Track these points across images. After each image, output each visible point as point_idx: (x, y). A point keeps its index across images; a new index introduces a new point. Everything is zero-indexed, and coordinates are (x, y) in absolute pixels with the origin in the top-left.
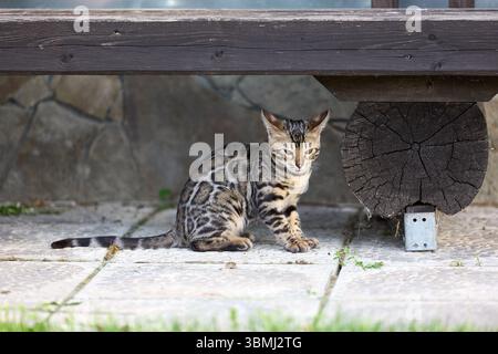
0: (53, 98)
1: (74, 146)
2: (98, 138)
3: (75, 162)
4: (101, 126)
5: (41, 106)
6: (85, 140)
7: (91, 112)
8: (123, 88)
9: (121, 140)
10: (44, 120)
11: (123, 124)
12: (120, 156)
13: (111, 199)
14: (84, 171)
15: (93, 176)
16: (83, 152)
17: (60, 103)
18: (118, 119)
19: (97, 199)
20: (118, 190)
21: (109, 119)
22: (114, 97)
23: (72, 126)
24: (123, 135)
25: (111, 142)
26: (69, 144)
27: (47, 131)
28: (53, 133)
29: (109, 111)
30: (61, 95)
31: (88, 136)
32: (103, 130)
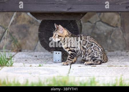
0: (101, 21)
1: (107, 34)
2: (113, 32)
3: (107, 39)
4: (114, 29)
5: (97, 23)
6: (110, 33)
7: (112, 25)
8: (121, 18)
9: (120, 33)
10: (98, 27)
11: (121, 28)
12: (120, 37)
13: (118, 50)
14: (110, 41)
15: (112, 43)
16: (109, 36)
17: (103, 22)
18: (120, 26)
19: (113, 50)
20: (120, 47)
21: (117, 27)
22: (118, 20)
23: (106, 29)
24: (121, 31)
25: (117, 33)
26: (105, 34)
27: (99, 30)
28: (101, 31)
29: (117, 24)
30: (103, 20)
31: (111, 32)
32: (115, 30)
